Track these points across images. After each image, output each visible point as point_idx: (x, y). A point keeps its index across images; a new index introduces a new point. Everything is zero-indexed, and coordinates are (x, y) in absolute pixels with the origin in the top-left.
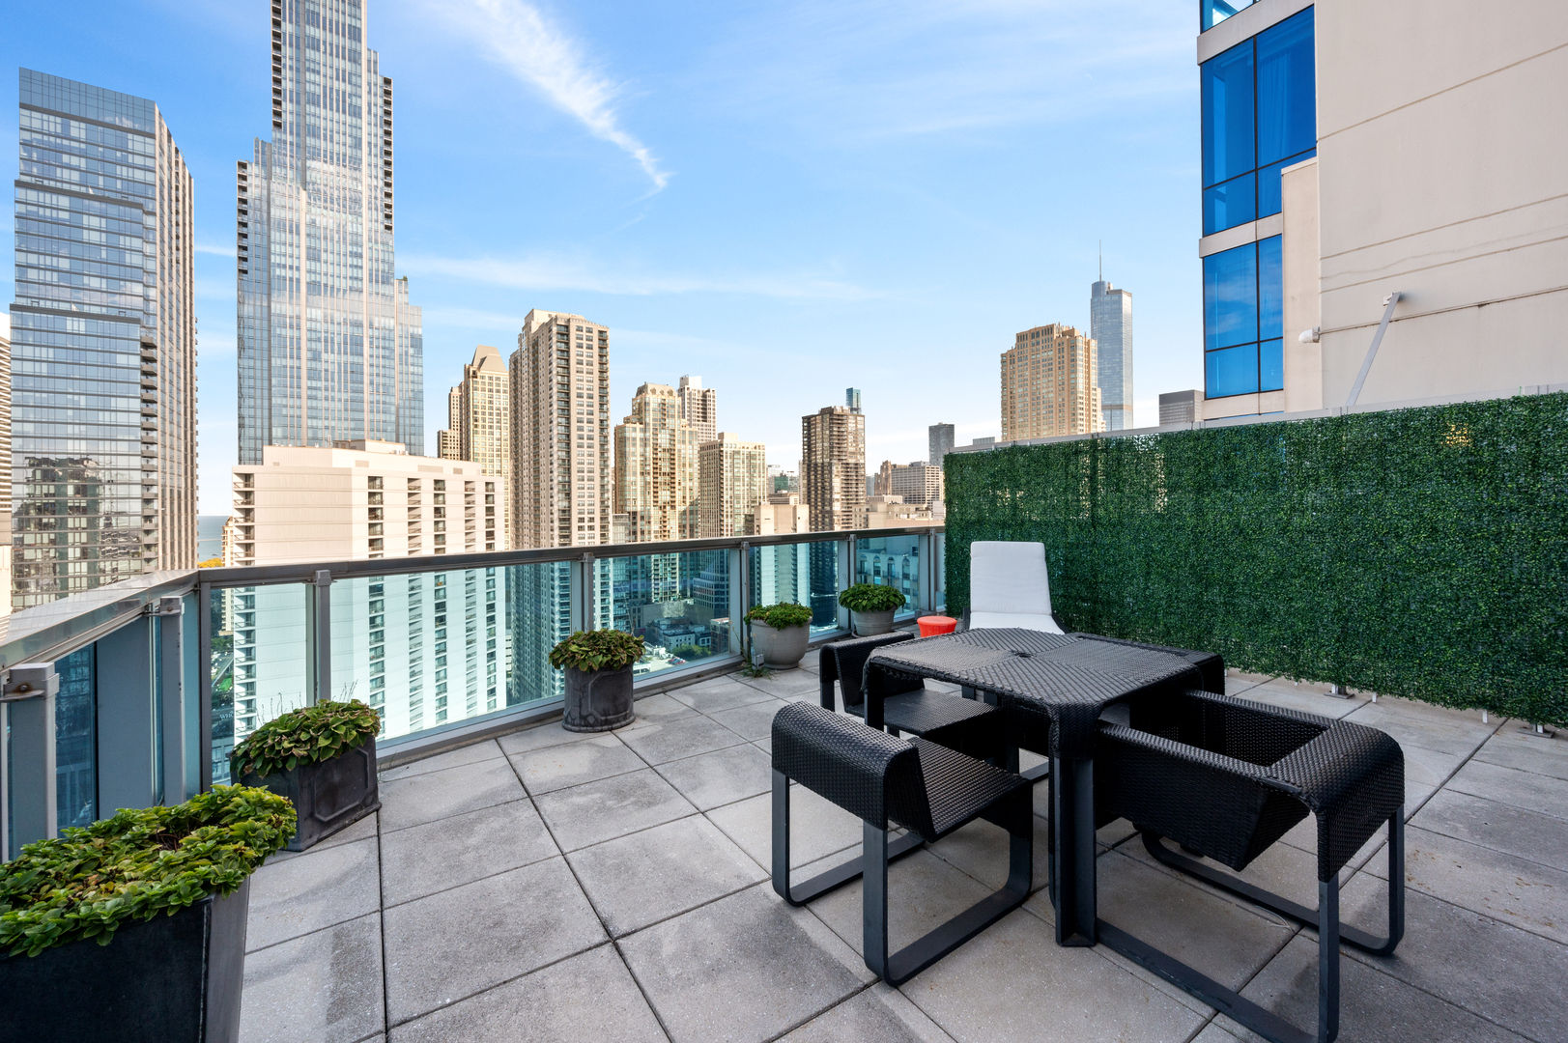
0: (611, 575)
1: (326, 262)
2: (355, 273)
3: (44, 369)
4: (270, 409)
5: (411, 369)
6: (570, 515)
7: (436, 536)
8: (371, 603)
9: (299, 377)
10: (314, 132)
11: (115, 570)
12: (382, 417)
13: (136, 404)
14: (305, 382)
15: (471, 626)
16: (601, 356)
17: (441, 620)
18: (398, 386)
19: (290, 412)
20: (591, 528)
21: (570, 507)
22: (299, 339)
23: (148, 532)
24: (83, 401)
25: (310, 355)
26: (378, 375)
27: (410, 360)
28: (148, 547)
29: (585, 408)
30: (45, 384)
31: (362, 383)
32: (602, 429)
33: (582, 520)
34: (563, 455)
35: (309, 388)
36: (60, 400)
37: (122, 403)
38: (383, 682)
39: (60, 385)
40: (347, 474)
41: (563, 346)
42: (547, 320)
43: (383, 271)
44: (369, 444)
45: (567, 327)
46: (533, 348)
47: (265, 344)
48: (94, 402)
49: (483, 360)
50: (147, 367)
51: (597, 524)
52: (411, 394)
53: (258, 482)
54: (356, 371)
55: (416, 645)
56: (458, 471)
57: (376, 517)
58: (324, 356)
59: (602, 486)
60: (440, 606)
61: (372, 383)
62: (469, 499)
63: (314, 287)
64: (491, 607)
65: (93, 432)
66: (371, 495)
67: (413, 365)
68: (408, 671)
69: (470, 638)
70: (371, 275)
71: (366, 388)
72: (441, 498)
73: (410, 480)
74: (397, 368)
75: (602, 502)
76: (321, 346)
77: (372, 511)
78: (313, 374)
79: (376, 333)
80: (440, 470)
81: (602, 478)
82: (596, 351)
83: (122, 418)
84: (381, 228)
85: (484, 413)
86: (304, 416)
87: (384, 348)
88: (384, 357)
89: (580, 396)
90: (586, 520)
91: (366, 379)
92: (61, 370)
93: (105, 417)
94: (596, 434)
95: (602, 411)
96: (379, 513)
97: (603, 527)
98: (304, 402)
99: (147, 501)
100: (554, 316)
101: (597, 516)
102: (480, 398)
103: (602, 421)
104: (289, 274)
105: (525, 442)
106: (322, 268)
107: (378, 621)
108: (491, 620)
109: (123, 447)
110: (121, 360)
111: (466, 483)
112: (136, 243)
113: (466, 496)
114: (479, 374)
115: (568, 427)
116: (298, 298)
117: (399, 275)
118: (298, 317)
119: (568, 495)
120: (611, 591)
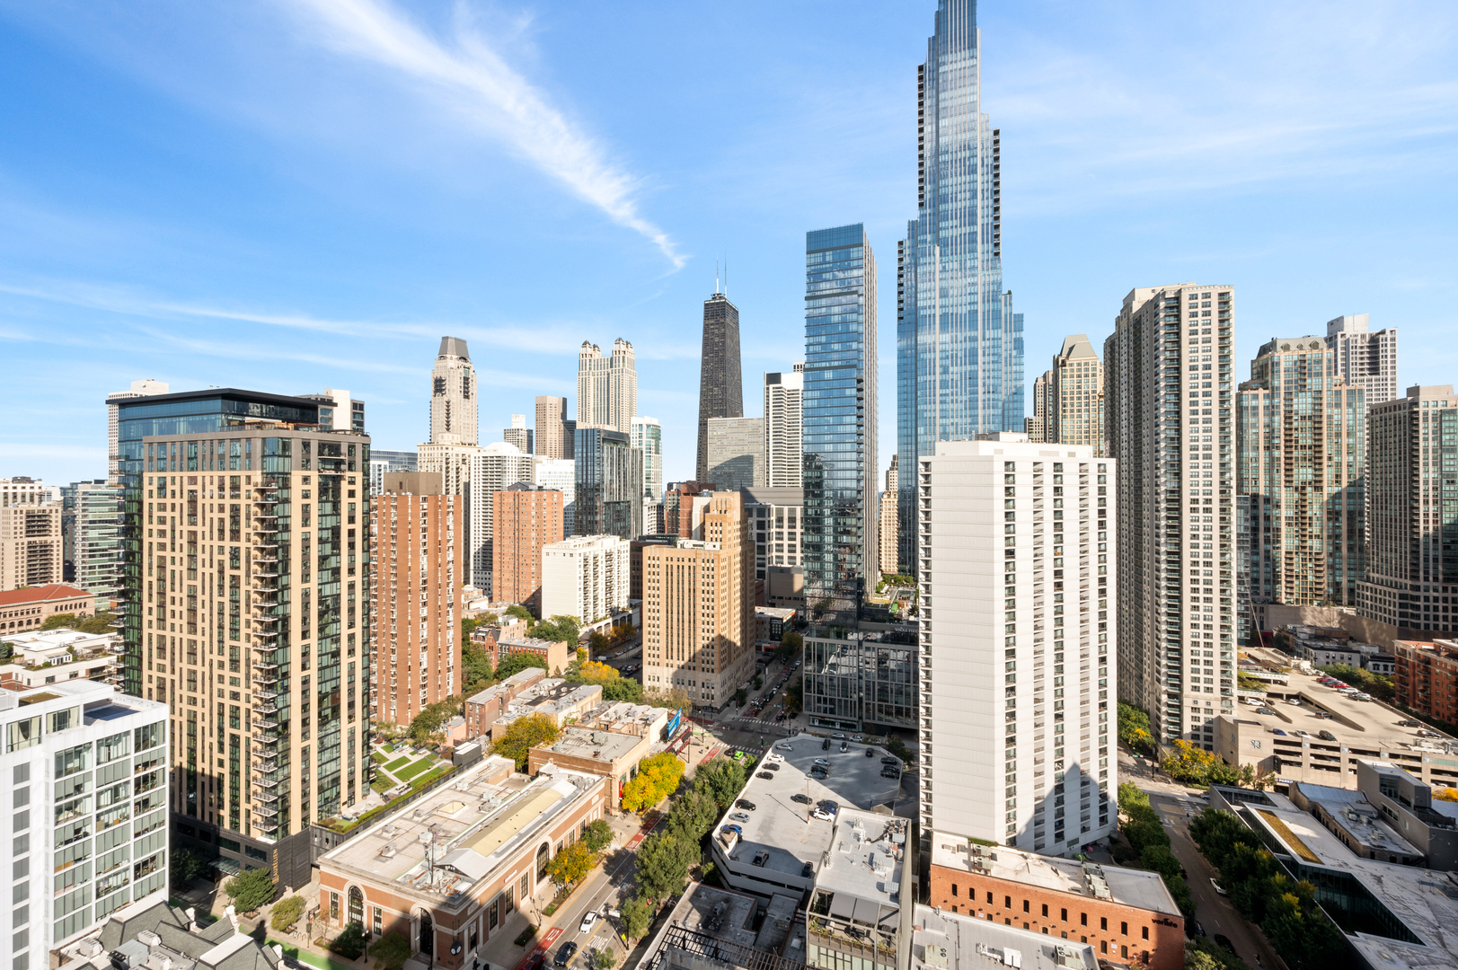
0: (1234, 564)
1: (952, 296)
2: (973, 298)
3: (815, 403)
4: (916, 414)
5: (1014, 368)
6: (1180, 496)
7: (1055, 512)
8: (1007, 563)
9: (934, 388)
10: (944, 199)
11: (845, 524)
12: (992, 411)
13: (854, 419)
14: (938, 391)
15: (1084, 595)
16: (1221, 321)
17: (1059, 586)
18: (1004, 384)
19: (928, 414)
20: (1207, 510)
21: (1180, 487)
22: (935, 359)
23: (859, 501)
24: (831, 420)
25: (941, 370)
26: (989, 377)
27: (1013, 361)
28: (859, 510)
29: (1201, 381)
30: (816, 412)
31: (977, 386)
32: (1222, 402)
33: (1195, 501)
34: (1172, 434)
35: (941, 395)
36: (822, 421)
37: (847, 419)
38: (1014, 628)
39: (822, 412)
40: (990, 460)
41: (1172, 320)
42: (1151, 296)
43: (993, 291)
44: (1002, 435)
45: (1178, 298)
46: (1135, 327)
47: (913, 367)
48: (837, 420)
49: (1071, 349)
50: (859, 395)
51: (1216, 506)
52: (1014, 390)
53: (933, 466)
54: (973, 377)
55: (1039, 604)
56: (1072, 455)
57: (1009, 494)
58: (951, 369)
59: (1222, 465)
60: (1058, 574)
61: (984, 385)
62: (1083, 479)
63: (944, 316)
64: (1102, 581)
65: (836, 438)
66: (1007, 476)
67: (1015, 365)
68: (1033, 624)
69: (1083, 606)
70: (984, 297)
71: (980, 389)
72: (1059, 479)
73: (1035, 464)
74: (1004, 369)
75: (1222, 483)
76: (949, 362)
77: (1007, 489)
78: (944, 385)
79: (987, 343)
80: (1057, 454)
81: (1222, 456)
82: (1215, 317)
83: (848, 429)
84: (991, 255)
85: (1072, 398)
86: (938, 416)
87: (993, 355)
88: (993, 362)
89: (1193, 368)
90: (1201, 501)
91: (980, 382)
92: (823, 403)
93: (841, 429)
94: (1215, 408)
95: (1222, 383)
96: (1011, 491)
97: (1223, 510)
98: (938, 406)
99: (859, 481)
100: (1158, 290)
101: (1216, 497)
102: (1068, 385)
103: (1222, 393)
104: (928, 312)
105: (1124, 423)
106: (949, 301)
107: (1011, 578)
108: (1103, 592)
109: (848, 447)
110: (848, 392)
111: (1081, 465)
112: (854, 316)
113: (1081, 476)
114: (1068, 362)
115: (1178, 404)
116: (934, 329)
117: (1005, 291)
118: (934, 343)
119: (1178, 475)
120: (1234, 581)
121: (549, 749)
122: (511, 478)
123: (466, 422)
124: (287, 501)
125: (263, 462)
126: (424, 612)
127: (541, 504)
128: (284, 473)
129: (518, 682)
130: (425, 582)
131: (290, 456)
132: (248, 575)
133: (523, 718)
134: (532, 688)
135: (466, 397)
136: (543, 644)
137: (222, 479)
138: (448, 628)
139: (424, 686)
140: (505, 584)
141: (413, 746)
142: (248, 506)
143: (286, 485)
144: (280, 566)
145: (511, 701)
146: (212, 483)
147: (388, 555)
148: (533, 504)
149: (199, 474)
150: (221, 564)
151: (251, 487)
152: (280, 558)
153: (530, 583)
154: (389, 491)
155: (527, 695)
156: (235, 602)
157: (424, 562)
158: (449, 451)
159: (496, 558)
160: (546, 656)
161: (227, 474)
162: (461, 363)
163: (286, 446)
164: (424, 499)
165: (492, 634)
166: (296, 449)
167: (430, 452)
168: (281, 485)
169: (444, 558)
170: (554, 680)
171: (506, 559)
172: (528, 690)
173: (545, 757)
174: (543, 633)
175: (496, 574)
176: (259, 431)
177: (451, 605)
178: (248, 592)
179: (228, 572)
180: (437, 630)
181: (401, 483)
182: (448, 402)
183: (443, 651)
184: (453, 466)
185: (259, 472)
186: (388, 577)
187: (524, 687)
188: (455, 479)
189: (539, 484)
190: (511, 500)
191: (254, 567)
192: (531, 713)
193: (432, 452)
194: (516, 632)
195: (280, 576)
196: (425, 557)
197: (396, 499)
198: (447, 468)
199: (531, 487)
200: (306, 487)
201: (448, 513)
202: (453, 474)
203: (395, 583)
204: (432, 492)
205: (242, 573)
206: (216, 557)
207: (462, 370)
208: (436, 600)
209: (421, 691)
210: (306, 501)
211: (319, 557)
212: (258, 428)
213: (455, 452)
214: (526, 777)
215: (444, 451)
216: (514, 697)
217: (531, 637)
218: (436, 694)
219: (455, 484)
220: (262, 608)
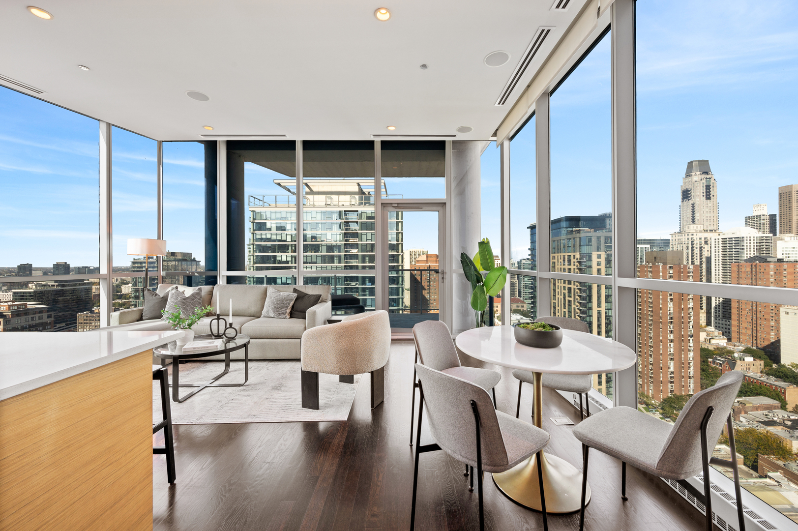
121: (781, 463)
122: (749, 252)
123: (708, 215)
124: (590, 267)
125: (580, 248)
126: (671, 337)
127: (781, 273)
128: (589, 253)
129: (750, 403)
130: (671, 318)
131: (591, 245)
132: (574, 301)
133: (754, 430)
134: (766, 412)
135: (708, 197)
136: (781, 384)
137: (564, 257)
138: (689, 351)
139: (672, 382)
140: (743, 331)
141: (662, 414)
142: (574, 269)
143: (590, 259)
144: (588, 298)
145: (743, 415)
146: (561, 259)
147: (647, 299)
148: (772, 273)
149: (556, 255)
150: (564, 294)
151: (575, 261)
152: (588, 294)
153: (769, 334)
154: (648, 262)
155: (760, 414)
156: (570, 312)
157: (671, 305)
158: (694, 237)
159: (734, 311)
160: (784, 393)
161: (566, 255)
162: (703, 176)
163: (590, 240)
164: (670, 268)
165: (728, 364)
166: (594, 241)
167: (679, 238)
168: (588, 259)
169: (686, 305)
170: (790, 414)
171: (744, 313)
172: (760, 412)
173: (776, 468)
174: (781, 374)
175: (734, 322)
176: (578, 234)
177: (691, 336)
178: (575, 308)
179: (567, 298)
180: (680, 350)
181: (655, 258)
182: (693, 204)
183: (686, 365)
184: (697, 246)
185: (578, 253)
186: (647, 312)
187: (756, 408)
188: (698, 255)
189: (779, 256)
190: (749, 269)
191: (577, 297)
192: (763, 429)
193: (681, 237)
194: (752, 367)
195: (588, 303)
196: (671, 304)
197: (651, 267)
198: (692, 248)
199: (769, 259)
200: (599, 260)
201: (689, 276)
202: (697, 251)
203: (651, 316)
204: (677, 263)
205: (572, 299)
206: (563, 291)
207: (704, 181)
208: (681, 331)
209: (669, 385)
210: (599, 267)
211: (606, 295)
212: (578, 233)
213: (698, 237)
214: (754, 474)
215: (690, 237)
216: (746, 413)
217: (768, 374)
218: (681, 391)
219: (698, 258)
220: (580, 317)
